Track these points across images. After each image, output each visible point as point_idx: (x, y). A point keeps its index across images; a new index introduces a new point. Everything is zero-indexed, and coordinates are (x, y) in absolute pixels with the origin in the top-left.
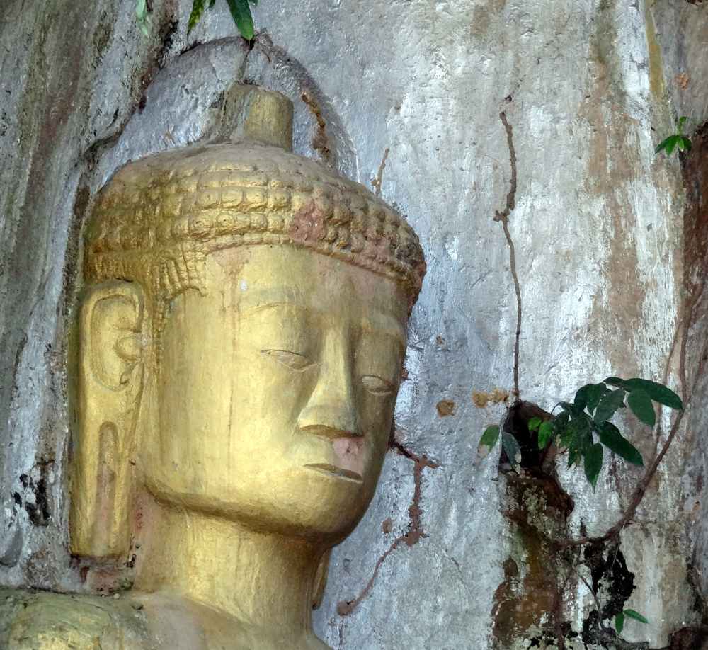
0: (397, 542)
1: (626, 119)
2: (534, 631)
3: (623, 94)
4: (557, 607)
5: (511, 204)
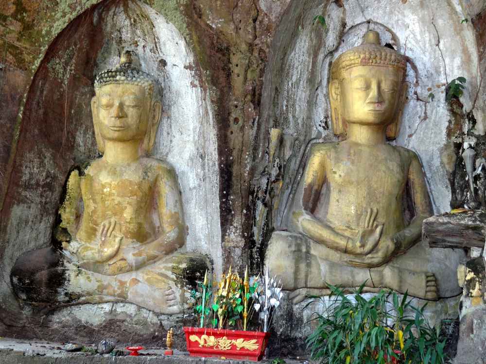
0: (422, 120)
1: (459, 17)
2: (456, 135)
3: (457, 12)
4: (461, 129)
5: (439, 42)
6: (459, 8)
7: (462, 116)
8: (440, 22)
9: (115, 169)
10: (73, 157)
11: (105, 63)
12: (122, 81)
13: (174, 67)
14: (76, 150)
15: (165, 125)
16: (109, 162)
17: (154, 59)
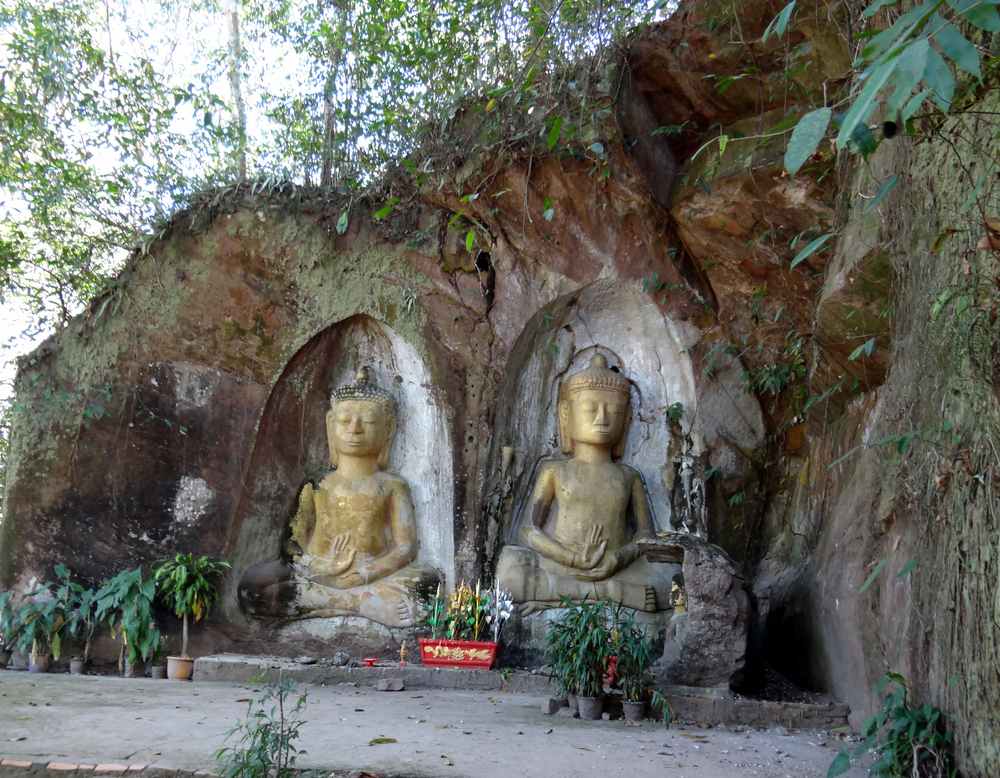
0: (645, 440)
1: (678, 348)
2: (676, 455)
3: (676, 343)
4: (680, 450)
5: (660, 368)
6: (677, 340)
7: (681, 437)
8: (661, 350)
9: (350, 483)
10: (305, 469)
11: (342, 379)
12: (361, 398)
13: (410, 384)
14: (308, 463)
15: (400, 440)
16: (344, 475)
17: (391, 375)
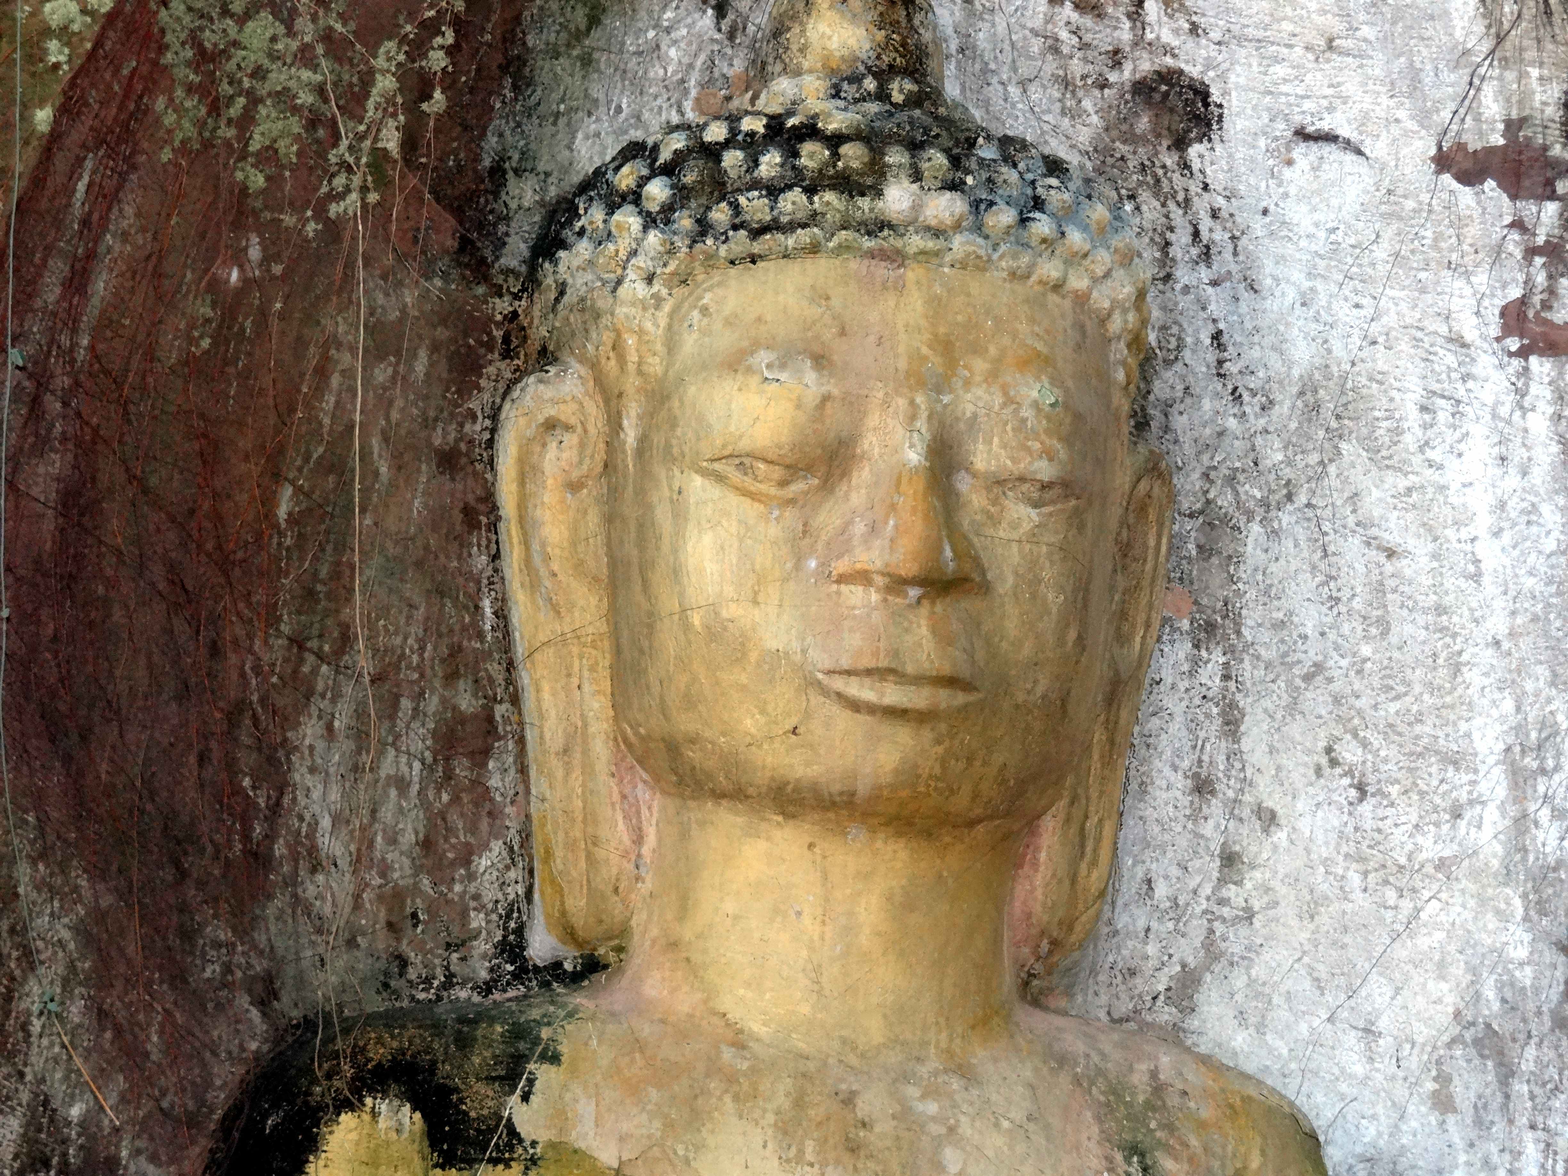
9: (849, 1100)
10: (259, 966)
11: (587, 61)
12: (937, 233)
13: (1300, 151)
14: (280, 901)
15: (1174, 704)
16: (756, 1027)
17: (1077, 67)
